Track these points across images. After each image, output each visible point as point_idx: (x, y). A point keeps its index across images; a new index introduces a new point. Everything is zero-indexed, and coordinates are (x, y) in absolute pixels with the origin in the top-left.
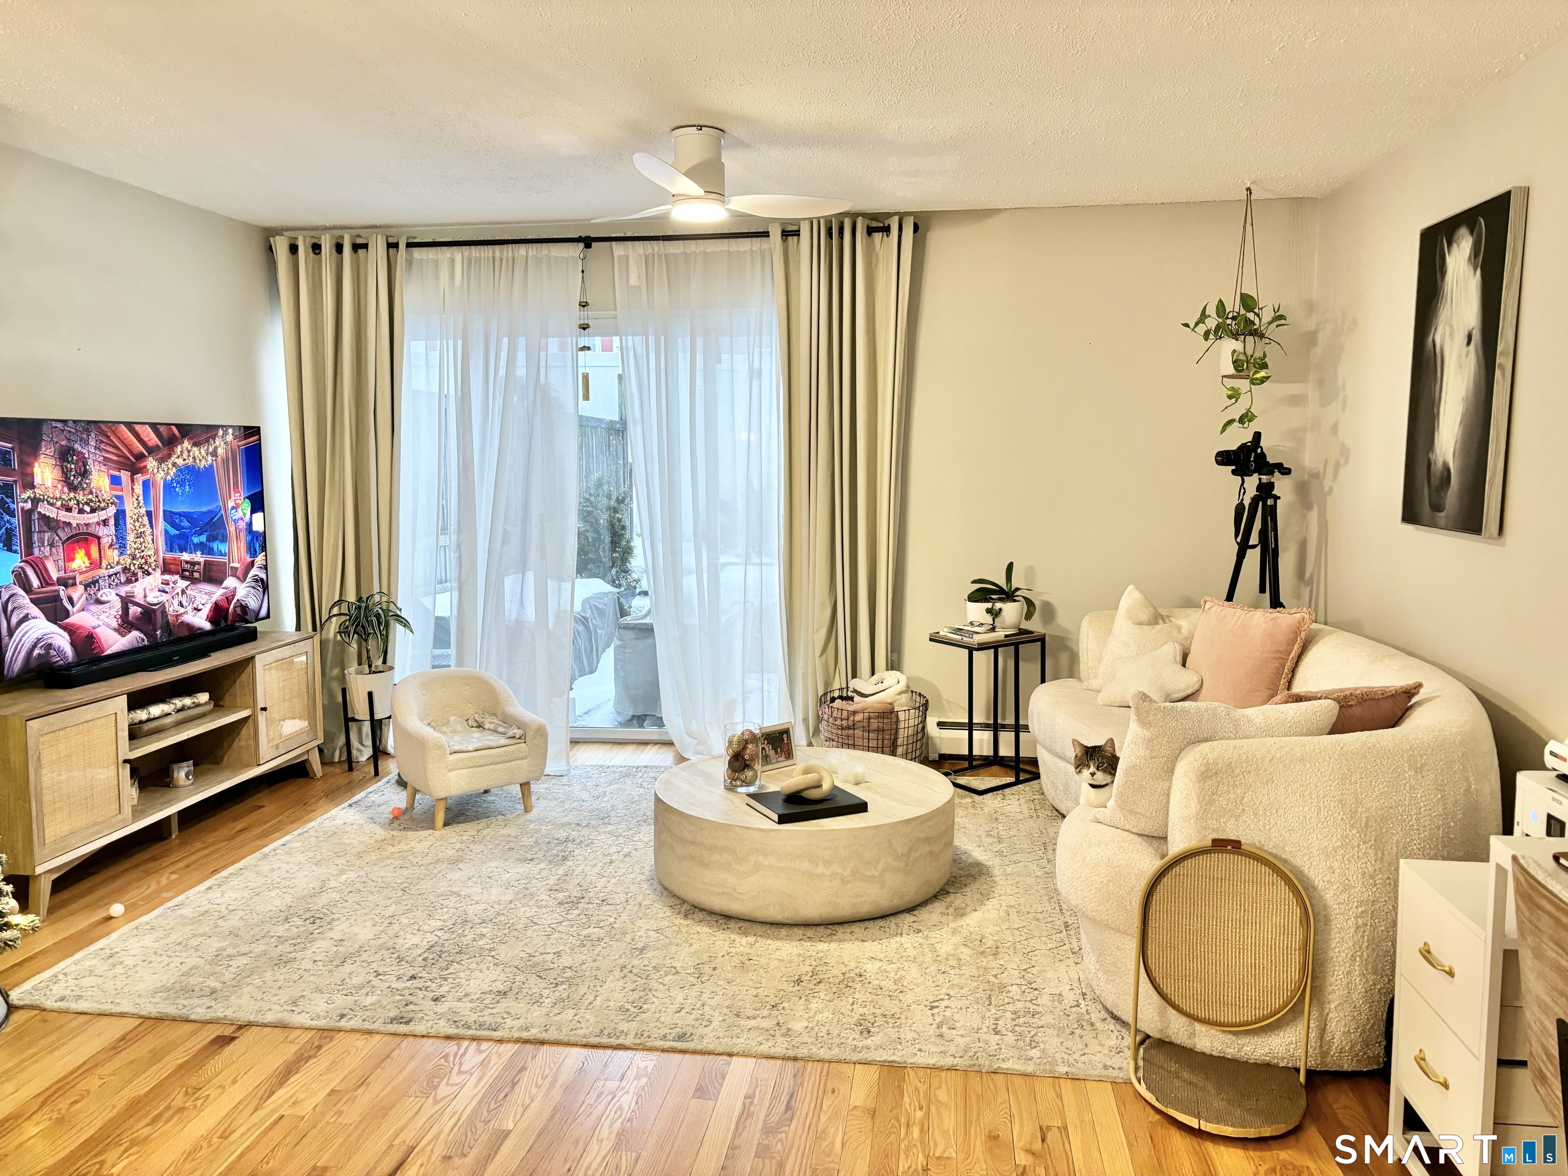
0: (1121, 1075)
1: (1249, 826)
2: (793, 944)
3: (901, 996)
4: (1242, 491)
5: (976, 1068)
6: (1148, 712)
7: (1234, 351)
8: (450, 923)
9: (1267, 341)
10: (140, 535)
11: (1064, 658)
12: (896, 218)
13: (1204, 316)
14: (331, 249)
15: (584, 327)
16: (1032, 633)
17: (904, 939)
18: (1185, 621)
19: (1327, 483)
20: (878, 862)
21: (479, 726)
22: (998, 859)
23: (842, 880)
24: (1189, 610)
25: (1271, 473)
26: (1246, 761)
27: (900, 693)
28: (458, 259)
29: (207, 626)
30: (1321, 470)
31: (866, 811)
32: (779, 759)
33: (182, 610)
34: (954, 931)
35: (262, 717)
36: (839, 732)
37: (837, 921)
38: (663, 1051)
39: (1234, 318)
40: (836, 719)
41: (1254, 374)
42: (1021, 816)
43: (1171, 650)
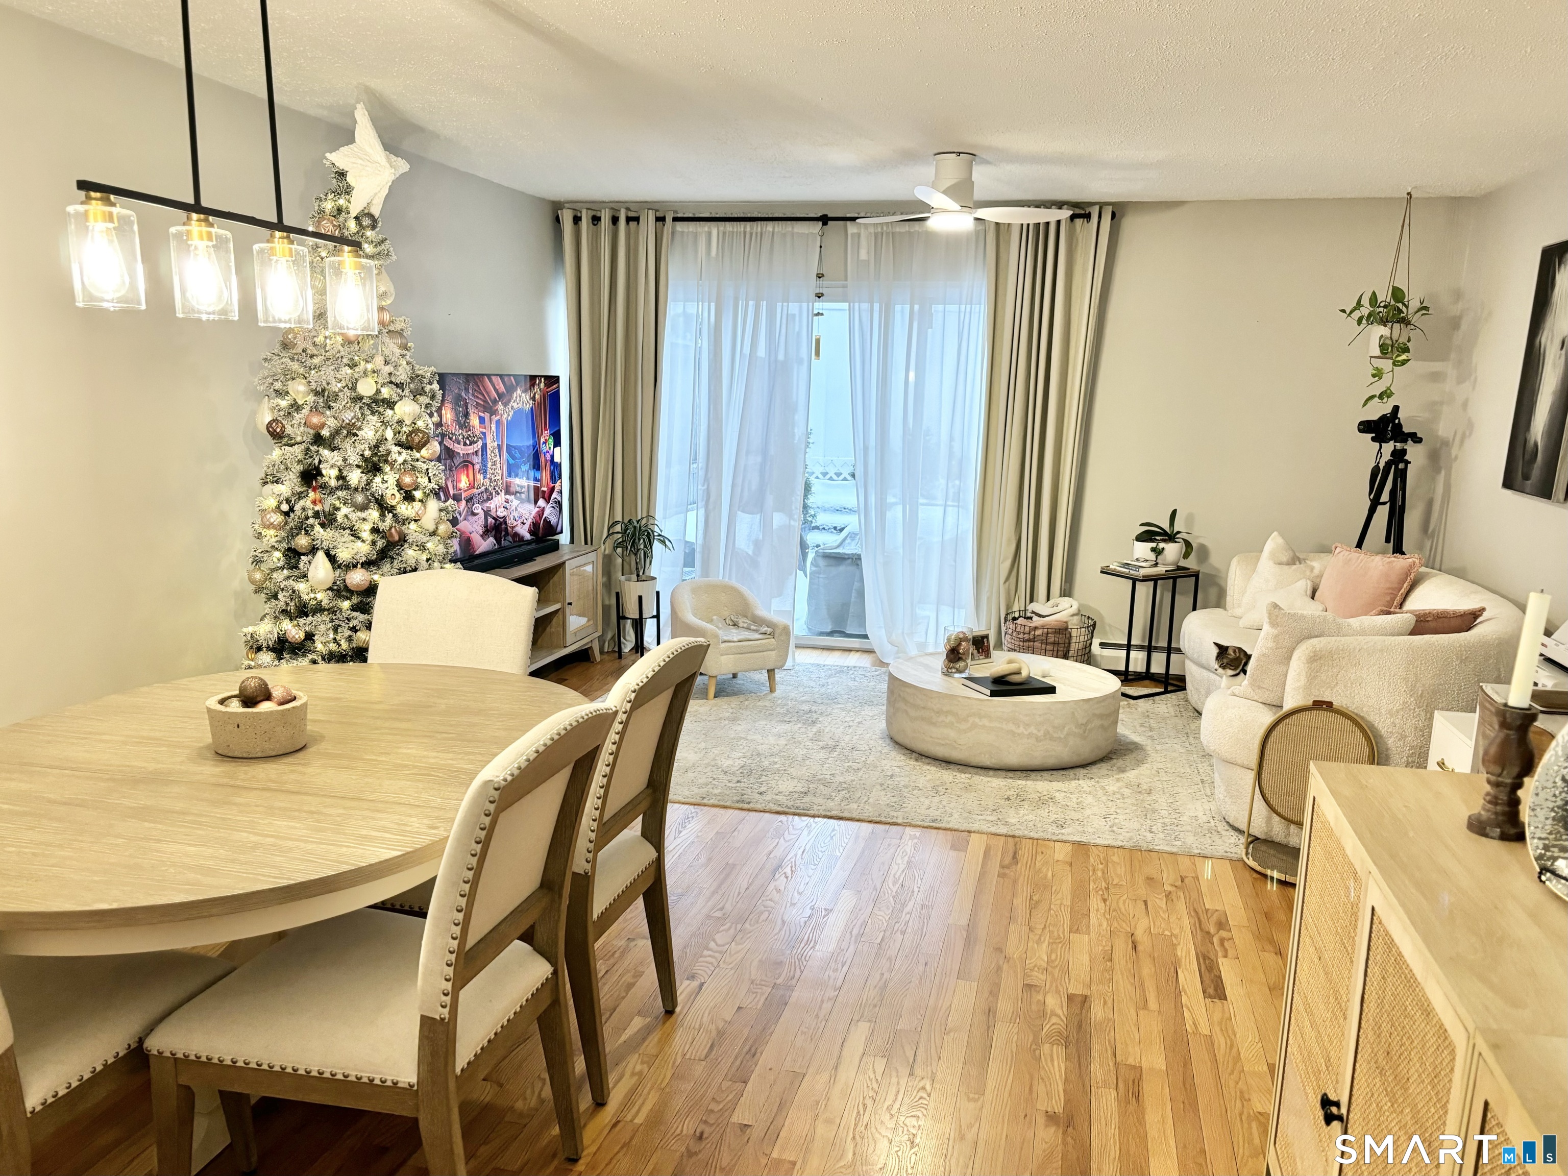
0: (1236, 856)
1: (1340, 694)
2: (1000, 780)
3: (1083, 811)
4: (1379, 455)
5: (1138, 848)
6: (1277, 616)
7: (1382, 336)
8: (749, 754)
9: (1413, 327)
10: (494, 464)
11: (1213, 592)
12: (1097, 208)
13: (1359, 304)
14: (609, 223)
15: (819, 296)
16: (1189, 569)
17: (1081, 782)
18: (1317, 564)
19: (1454, 452)
20: (1064, 727)
21: (735, 625)
22: (1150, 741)
23: (1037, 739)
24: (1322, 555)
25: (1405, 441)
26: (1342, 650)
27: (1073, 615)
28: (714, 232)
29: (528, 536)
30: (1451, 440)
31: (1055, 693)
32: (981, 657)
33: (515, 523)
34: (1118, 780)
35: (568, 609)
36: (1021, 644)
37: (1030, 768)
38: (924, 827)
39: (1385, 307)
40: (1019, 633)
41: (1396, 357)
42: (1167, 715)
43: (1304, 585)
